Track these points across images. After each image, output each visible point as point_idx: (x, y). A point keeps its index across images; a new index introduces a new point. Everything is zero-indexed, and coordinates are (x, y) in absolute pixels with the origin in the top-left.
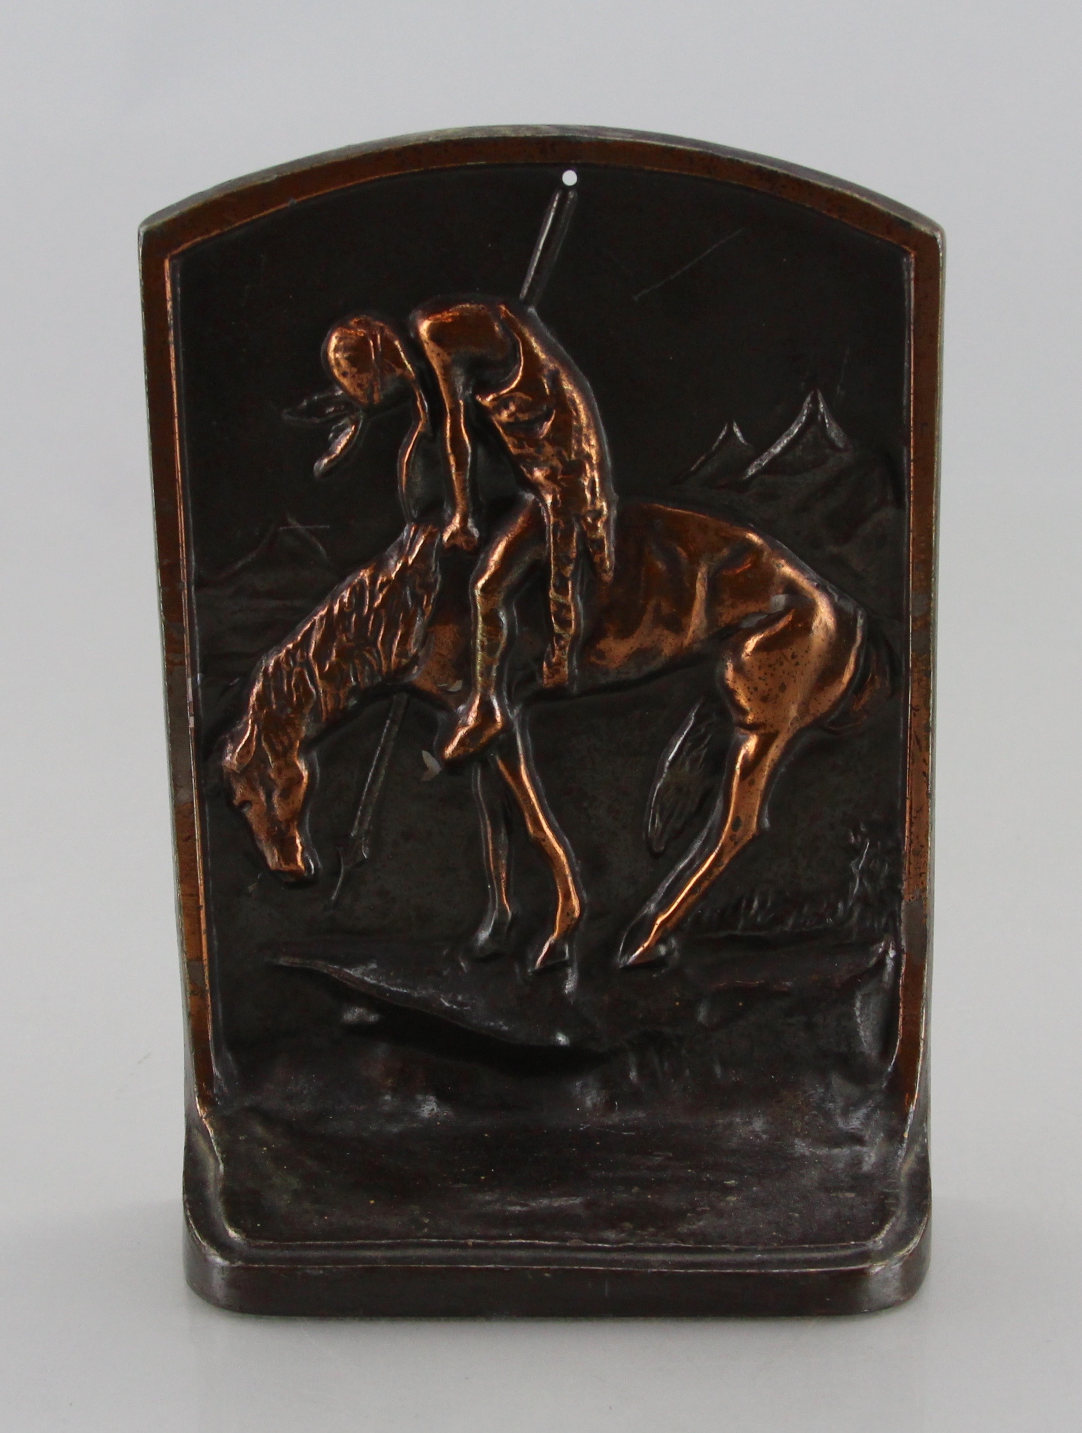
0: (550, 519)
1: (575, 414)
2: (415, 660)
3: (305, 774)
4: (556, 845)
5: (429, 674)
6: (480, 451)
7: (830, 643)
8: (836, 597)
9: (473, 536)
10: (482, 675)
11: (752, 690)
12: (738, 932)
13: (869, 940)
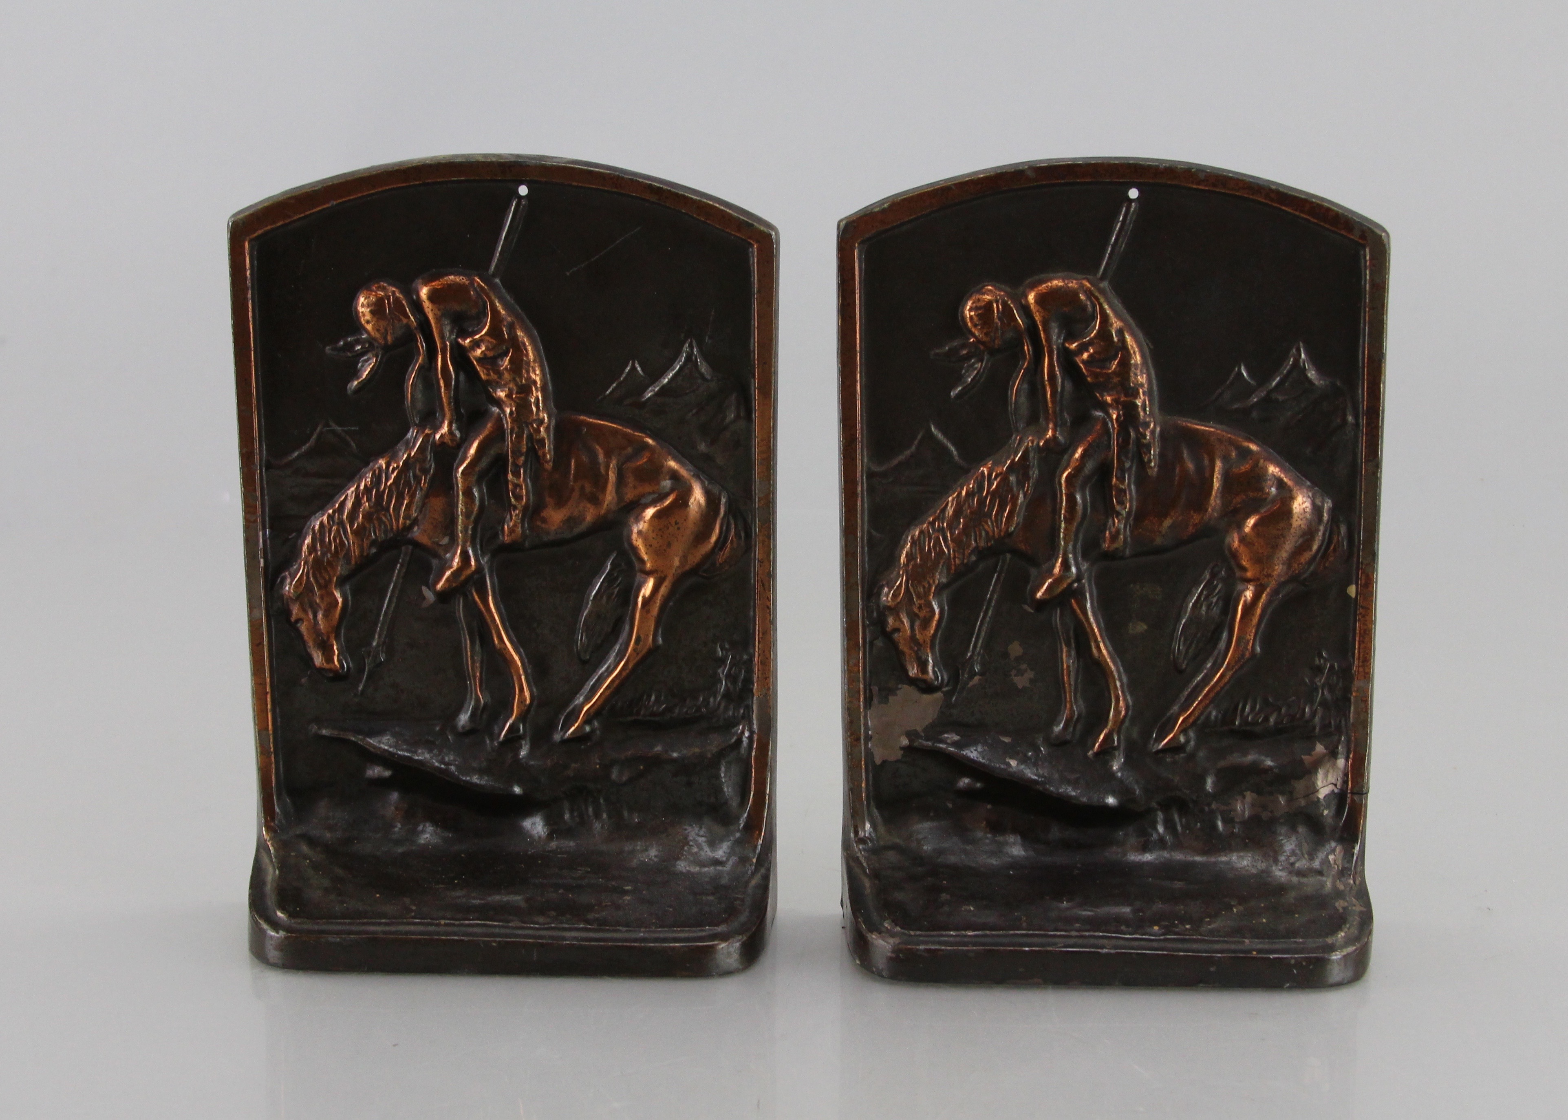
0: (508, 424)
1: (525, 352)
2: (415, 522)
3: (340, 600)
4: (513, 653)
5: (425, 531)
6: (462, 377)
7: (702, 515)
8: (707, 483)
9: (456, 437)
10: (461, 533)
11: (648, 547)
12: (640, 718)
13: (731, 724)
